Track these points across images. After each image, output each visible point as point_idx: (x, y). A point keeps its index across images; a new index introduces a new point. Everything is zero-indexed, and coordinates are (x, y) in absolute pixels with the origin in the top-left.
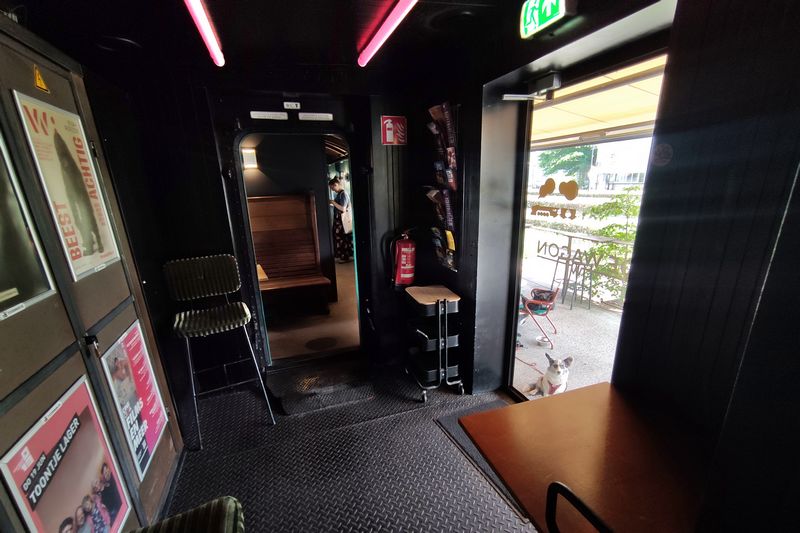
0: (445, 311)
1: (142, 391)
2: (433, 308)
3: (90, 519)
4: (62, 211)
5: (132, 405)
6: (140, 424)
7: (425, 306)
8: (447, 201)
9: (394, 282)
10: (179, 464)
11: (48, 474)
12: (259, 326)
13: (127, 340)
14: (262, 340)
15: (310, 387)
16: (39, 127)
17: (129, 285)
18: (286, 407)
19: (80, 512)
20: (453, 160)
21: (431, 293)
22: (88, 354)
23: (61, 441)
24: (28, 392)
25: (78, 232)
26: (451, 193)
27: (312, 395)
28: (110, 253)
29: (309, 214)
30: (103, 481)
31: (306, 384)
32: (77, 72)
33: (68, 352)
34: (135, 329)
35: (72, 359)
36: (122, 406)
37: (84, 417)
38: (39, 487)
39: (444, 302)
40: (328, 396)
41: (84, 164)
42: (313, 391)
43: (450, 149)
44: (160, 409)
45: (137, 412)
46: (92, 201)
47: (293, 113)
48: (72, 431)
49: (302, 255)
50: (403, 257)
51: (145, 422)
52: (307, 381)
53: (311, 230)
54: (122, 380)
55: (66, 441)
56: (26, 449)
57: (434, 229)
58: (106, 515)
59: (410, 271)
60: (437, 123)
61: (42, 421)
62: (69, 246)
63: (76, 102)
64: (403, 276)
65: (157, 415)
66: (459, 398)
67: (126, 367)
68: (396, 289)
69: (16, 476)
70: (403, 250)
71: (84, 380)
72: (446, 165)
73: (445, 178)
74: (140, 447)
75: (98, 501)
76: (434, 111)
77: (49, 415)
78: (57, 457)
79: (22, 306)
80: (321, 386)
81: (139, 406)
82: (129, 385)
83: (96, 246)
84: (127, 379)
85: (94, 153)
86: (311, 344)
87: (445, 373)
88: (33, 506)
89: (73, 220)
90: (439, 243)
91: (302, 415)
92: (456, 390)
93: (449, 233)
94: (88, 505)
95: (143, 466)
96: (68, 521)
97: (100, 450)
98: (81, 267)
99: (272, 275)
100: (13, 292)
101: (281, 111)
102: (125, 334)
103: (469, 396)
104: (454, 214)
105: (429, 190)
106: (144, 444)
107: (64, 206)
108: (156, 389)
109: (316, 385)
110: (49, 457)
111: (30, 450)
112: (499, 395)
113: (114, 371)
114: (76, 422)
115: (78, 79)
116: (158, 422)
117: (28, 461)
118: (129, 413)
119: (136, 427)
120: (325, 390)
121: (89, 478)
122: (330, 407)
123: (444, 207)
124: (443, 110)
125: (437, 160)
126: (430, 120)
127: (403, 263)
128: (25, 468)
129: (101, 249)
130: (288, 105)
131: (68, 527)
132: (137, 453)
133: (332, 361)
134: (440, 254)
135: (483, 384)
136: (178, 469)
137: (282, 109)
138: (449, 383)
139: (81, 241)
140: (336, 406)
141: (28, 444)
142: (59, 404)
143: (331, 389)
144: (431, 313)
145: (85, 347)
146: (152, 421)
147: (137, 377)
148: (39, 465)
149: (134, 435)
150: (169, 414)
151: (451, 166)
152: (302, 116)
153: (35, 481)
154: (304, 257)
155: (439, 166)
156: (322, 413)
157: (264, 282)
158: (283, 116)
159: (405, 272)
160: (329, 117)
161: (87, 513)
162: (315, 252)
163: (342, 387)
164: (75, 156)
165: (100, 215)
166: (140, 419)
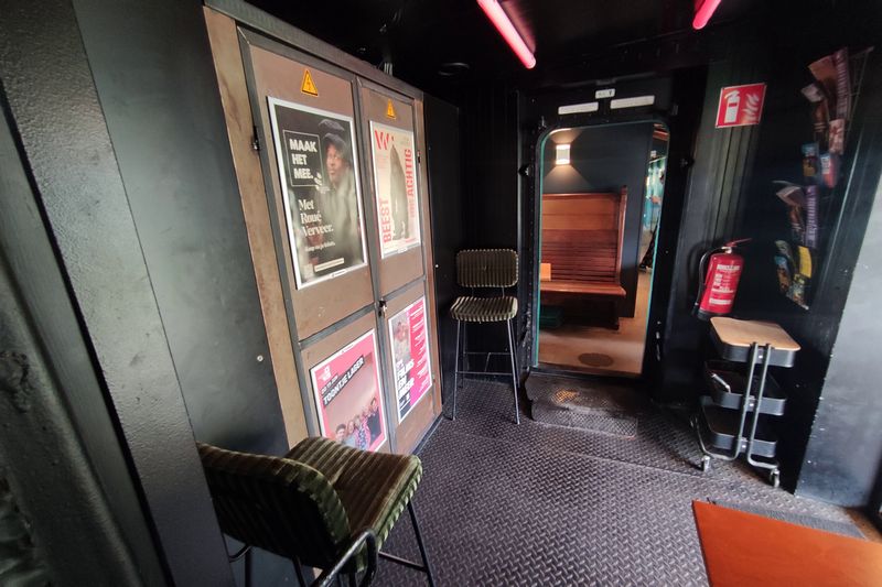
0: (764, 360)
1: (415, 353)
2: (745, 352)
3: (357, 433)
4: (384, 206)
5: (405, 363)
6: (408, 379)
7: (730, 346)
8: (812, 204)
9: (698, 307)
10: (435, 424)
11: (337, 389)
12: (531, 324)
13: (412, 311)
14: (532, 339)
15: (566, 400)
16: (382, 146)
17: (423, 267)
18: (534, 411)
19: (351, 424)
20: (837, 140)
21: (746, 330)
22: (380, 313)
23: (349, 370)
24: (336, 330)
25: (392, 221)
26: (823, 191)
27: (564, 409)
28: (413, 240)
29: (616, 215)
30: (371, 410)
31: (562, 397)
32: (419, 98)
33: (367, 309)
34: (421, 303)
35: (369, 314)
36: (397, 361)
37: (368, 359)
38: (331, 395)
39: (766, 348)
40: (581, 415)
41: (409, 169)
42: (567, 406)
43: (835, 123)
44: (427, 374)
45: (408, 370)
46: (409, 197)
47: (604, 103)
48: (357, 366)
49: (601, 259)
50: (718, 277)
51: (412, 380)
52: (565, 394)
53: (616, 232)
54: (401, 341)
55: (353, 371)
56: (328, 368)
57: (780, 243)
58: (368, 435)
59: (726, 297)
60: (819, 84)
61: (340, 353)
62: (384, 231)
63: (414, 123)
64: (712, 301)
65: (424, 377)
66: (765, 488)
67: (407, 331)
68: (700, 317)
69: (319, 382)
70: (720, 267)
71: (373, 332)
72: (824, 149)
73: (818, 168)
74: (404, 398)
75: (365, 423)
76: (818, 68)
77: (345, 350)
78: (344, 380)
79: (344, 271)
80: (577, 403)
81: (410, 365)
82: (405, 346)
83: (403, 233)
84: (405, 341)
85: (418, 160)
86: (584, 358)
87: (748, 444)
88: (325, 406)
89: (391, 212)
90: (783, 263)
91: (548, 426)
92: (764, 477)
93: (804, 252)
94: (358, 421)
95: (403, 413)
96: (343, 426)
97: (374, 388)
98: (388, 248)
99: (557, 276)
100: (341, 261)
101: (592, 101)
102: (412, 306)
103: (785, 494)
104: (820, 223)
105: (782, 187)
106: (408, 396)
107: (386, 202)
108: (427, 355)
109: (572, 400)
110: (340, 379)
111: (331, 368)
112: (852, 516)
113: (397, 332)
114: (361, 361)
115: (419, 104)
116: (423, 384)
117: (327, 375)
118: (401, 368)
119: (404, 380)
120: (580, 409)
121: (362, 404)
122: (579, 429)
123: (804, 213)
124: (835, 63)
125: (811, 141)
126: (810, 79)
127: (715, 284)
128: (325, 379)
129: (407, 236)
130: (600, 94)
131: (342, 430)
132: (401, 401)
133: (600, 382)
134: (784, 280)
135: (820, 488)
136: (432, 429)
137: (592, 99)
138: (752, 462)
139: (393, 228)
140: (586, 430)
141: (330, 364)
142: (354, 344)
143: (587, 411)
144: (739, 358)
145: (379, 307)
146: (418, 381)
147: (413, 342)
148: (334, 381)
149: (402, 387)
150: (434, 381)
151: (832, 149)
152: (615, 104)
153: (329, 391)
154: (603, 262)
155: (810, 150)
156: (568, 432)
157: (543, 281)
158: (593, 107)
159: (716, 296)
160: (649, 100)
161: (355, 427)
162: (616, 257)
163: (601, 413)
164: (403, 163)
165: (412, 208)
166: (409, 376)
